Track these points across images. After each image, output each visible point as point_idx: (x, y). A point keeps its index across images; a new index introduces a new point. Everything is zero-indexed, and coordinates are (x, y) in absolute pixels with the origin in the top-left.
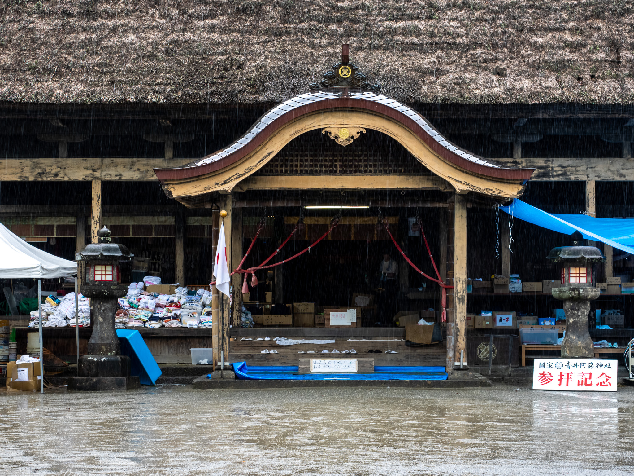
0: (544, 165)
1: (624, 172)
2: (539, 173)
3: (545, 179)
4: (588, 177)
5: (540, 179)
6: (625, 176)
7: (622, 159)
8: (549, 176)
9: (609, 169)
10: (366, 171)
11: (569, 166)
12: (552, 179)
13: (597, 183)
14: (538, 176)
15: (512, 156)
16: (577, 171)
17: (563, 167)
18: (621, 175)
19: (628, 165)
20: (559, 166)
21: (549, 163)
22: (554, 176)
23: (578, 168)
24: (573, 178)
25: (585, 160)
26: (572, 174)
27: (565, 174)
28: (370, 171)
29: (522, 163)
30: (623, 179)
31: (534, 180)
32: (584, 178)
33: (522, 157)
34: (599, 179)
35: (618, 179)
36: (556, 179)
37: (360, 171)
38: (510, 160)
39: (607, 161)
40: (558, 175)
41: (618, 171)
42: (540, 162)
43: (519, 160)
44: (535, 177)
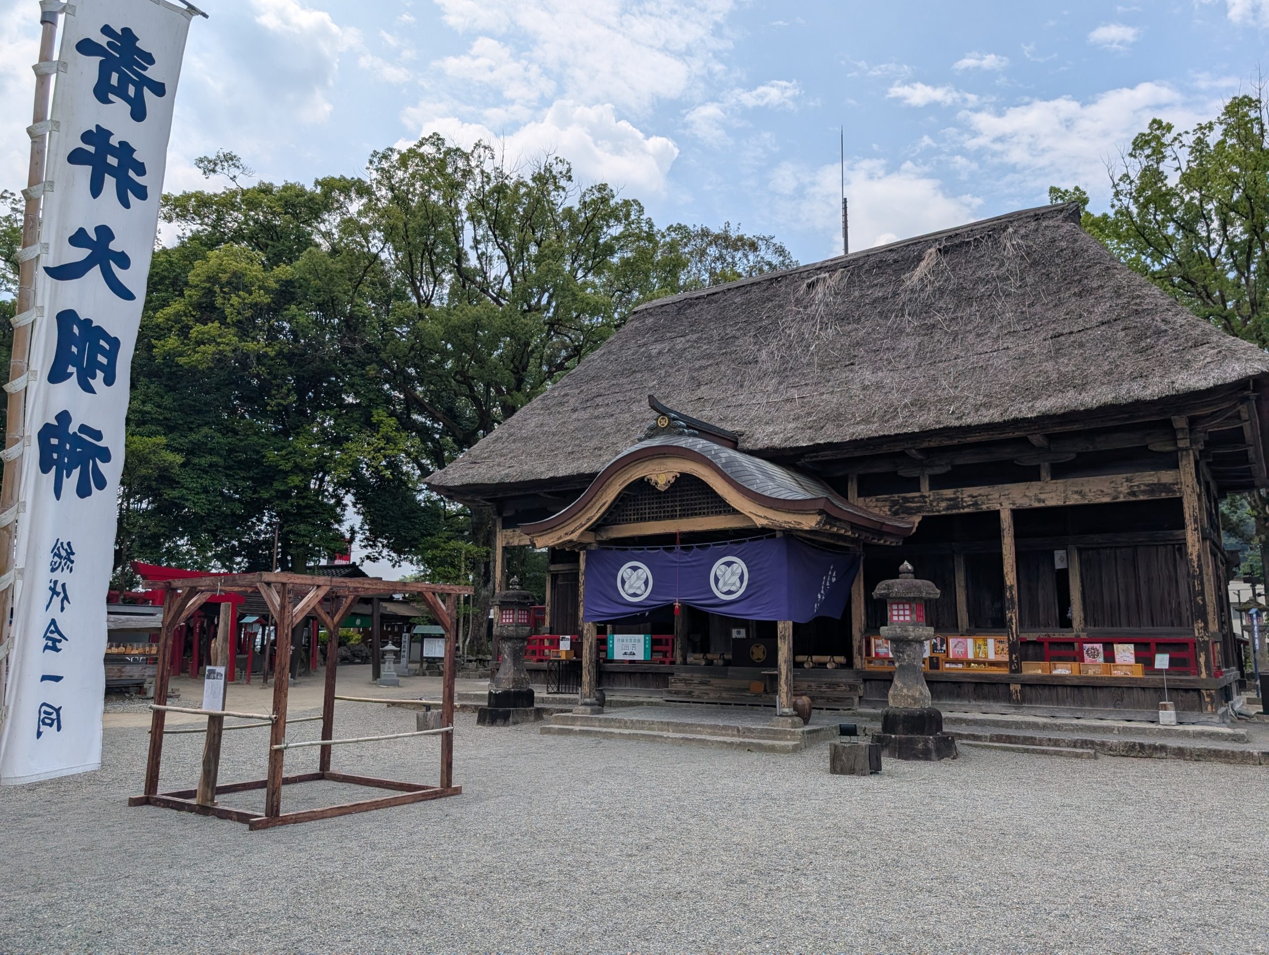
0: (952, 496)
1: (1042, 496)
2: (948, 506)
3: (954, 511)
4: (1001, 505)
5: (949, 512)
6: (1044, 502)
7: (1039, 483)
8: (959, 508)
9: (1025, 496)
10: (700, 514)
11: (980, 495)
12: (962, 511)
13: (1013, 511)
14: (947, 508)
15: (919, 491)
16: (989, 500)
17: (973, 497)
18: (1039, 501)
19: (1048, 489)
20: (969, 496)
21: (959, 494)
22: (963, 508)
23: (990, 497)
24: (984, 507)
25: (997, 487)
26: (983, 503)
27: (975, 504)
28: (704, 513)
29: (929, 496)
30: (1042, 505)
31: (944, 513)
32: (998, 507)
33: (930, 490)
34: (1014, 507)
35: (1036, 505)
36: (966, 510)
37: (696, 514)
38: (917, 494)
39: (1022, 486)
40: (968, 506)
41: (1036, 495)
42: (949, 493)
43: (927, 494)
44: (944, 510)
